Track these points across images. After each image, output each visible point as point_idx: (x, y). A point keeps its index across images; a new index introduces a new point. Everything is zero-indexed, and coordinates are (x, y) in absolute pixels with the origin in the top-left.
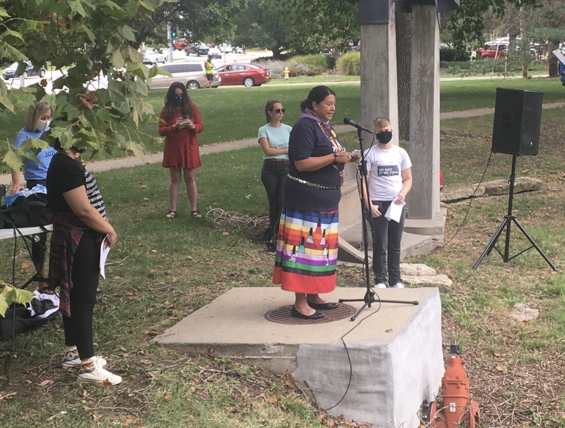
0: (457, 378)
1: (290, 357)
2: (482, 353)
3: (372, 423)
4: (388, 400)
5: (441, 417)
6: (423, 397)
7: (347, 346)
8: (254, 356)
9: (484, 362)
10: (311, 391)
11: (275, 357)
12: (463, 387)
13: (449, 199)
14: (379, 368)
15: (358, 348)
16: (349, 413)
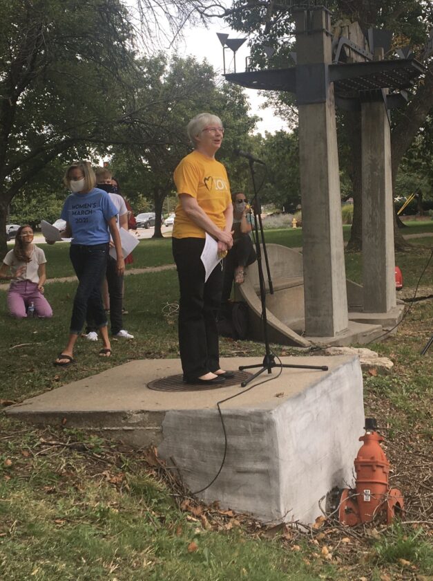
0: (372, 458)
1: (155, 428)
2: (418, 437)
3: (253, 511)
4: (273, 482)
5: (354, 508)
6: (333, 483)
7: (222, 412)
8: (114, 426)
9: (420, 446)
10: (178, 469)
11: (138, 428)
12: (379, 471)
13: (408, 297)
14: (261, 440)
15: (236, 414)
16: (225, 499)
